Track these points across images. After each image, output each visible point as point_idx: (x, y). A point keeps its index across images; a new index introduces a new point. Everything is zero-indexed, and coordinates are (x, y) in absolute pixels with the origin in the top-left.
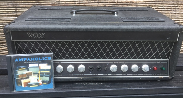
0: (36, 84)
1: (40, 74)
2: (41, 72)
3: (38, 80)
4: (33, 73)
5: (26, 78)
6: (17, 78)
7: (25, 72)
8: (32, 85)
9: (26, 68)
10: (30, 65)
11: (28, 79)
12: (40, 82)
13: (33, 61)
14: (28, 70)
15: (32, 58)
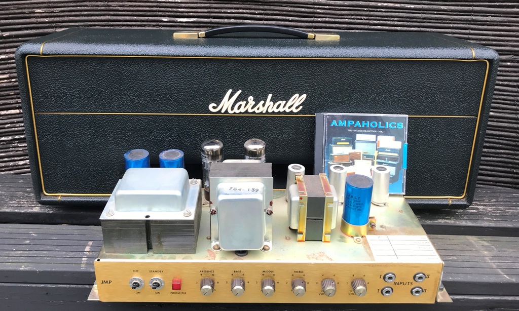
2: (380, 153)
6: (329, 162)
9: (350, 143)
14: (354, 148)
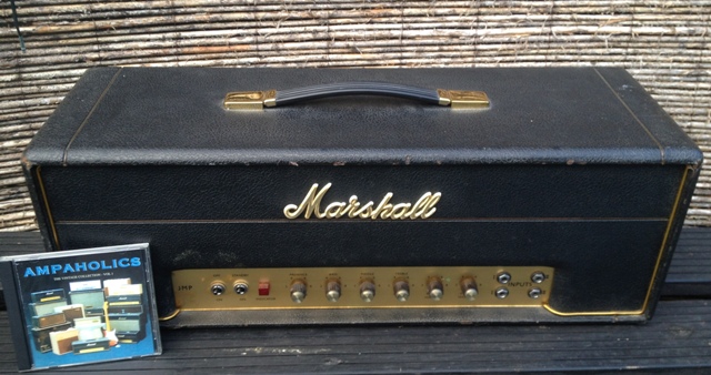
0: (99, 344)
1: (110, 310)
3: (102, 330)
4: (86, 311)
5: (65, 327)
7: (60, 308)
8: (84, 346)
10: (74, 286)
11: (70, 329)
12: (111, 337)
13: (82, 272)
15: (77, 264)
